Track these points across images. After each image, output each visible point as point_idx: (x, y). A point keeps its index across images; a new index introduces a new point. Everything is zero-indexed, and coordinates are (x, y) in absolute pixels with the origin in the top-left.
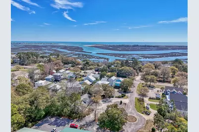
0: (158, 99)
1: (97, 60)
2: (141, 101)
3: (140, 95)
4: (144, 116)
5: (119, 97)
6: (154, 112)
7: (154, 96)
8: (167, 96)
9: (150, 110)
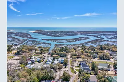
0: (78, 66)
1: (44, 45)
2: (72, 68)
3: (71, 66)
4: (75, 74)
5: (64, 68)
6: (77, 72)
7: (76, 66)
8: (81, 65)
9: (76, 71)
